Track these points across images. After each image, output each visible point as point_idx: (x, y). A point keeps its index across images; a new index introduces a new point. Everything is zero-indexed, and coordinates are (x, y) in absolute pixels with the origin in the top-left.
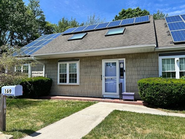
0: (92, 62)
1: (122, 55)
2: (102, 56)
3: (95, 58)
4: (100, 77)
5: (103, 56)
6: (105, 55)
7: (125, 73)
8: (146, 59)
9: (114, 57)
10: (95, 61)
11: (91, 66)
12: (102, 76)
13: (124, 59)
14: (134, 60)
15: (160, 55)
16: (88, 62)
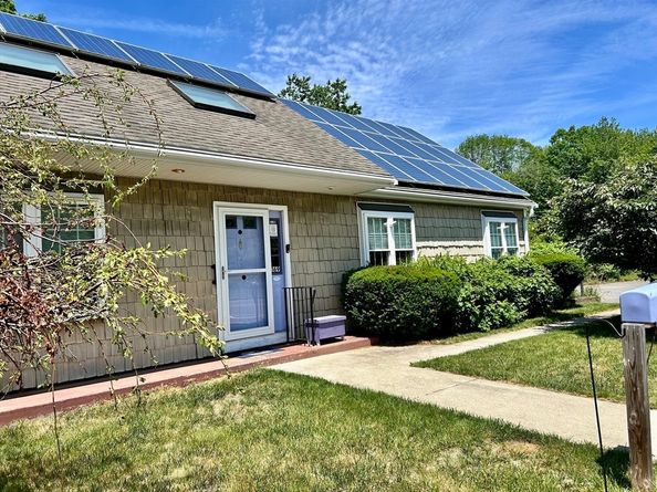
0: (168, 209)
1: (277, 192)
2: (212, 185)
3: (179, 190)
4: (206, 273)
5: (216, 186)
6: (223, 186)
7: (287, 256)
8: (332, 216)
9: (252, 197)
10: (180, 204)
11: (166, 225)
12: (214, 267)
13: (284, 209)
14: (308, 214)
15: (364, 207)
16: (148, 207)
